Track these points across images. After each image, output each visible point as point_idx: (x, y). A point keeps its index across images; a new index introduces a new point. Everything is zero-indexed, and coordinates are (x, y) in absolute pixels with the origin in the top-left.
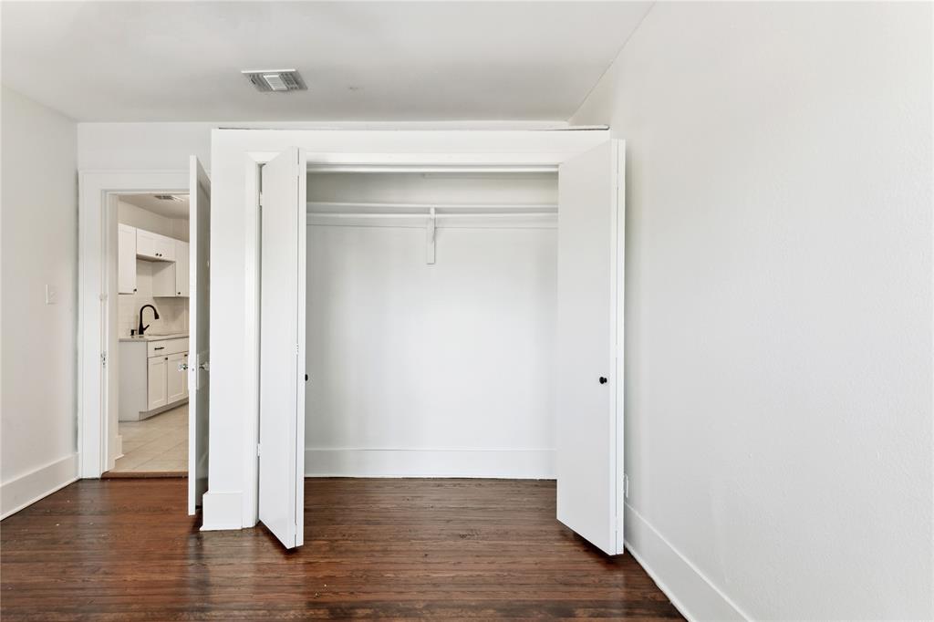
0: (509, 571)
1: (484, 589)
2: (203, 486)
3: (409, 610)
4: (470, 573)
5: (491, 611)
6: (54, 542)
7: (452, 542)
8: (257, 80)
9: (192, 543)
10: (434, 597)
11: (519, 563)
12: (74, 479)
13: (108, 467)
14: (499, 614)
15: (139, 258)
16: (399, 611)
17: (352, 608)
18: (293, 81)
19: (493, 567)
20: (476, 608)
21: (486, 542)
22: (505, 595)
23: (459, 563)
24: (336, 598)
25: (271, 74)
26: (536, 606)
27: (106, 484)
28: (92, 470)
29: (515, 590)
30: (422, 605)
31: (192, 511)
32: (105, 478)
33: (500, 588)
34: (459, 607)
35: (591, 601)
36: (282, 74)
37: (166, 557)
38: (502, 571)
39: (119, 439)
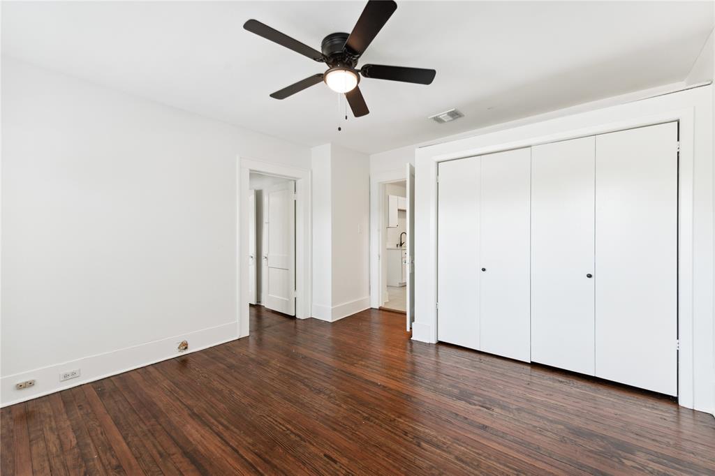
0: (589, 411)
1: (563, 414)
2: (412, 320)
3: (505, 406)
4: (556, 403)
5: (562, 427)
6: (358, 330)
7: (551, 383)
8: (438, 120)
9: (409, 344)
10: (524, 406)
11: (602, 409)
12: (369, 308)
13: (381, 304)
14: (566, 430)
15: (399, 210)
16: (499, 405)
17: (473, 395)
18: (455, 115)
19: (576, 404)
20: (551, 421)
21: (578, 390)
22: (578, 422)
23: (551, 395)
24: (466, 387)
25: (443, 115)
26: (601, 437)
27: (381, 312)
28: (376, 305)
29: (588, 422)
30: (514, 407)
31: (408, 330)
32: (380, 309)
33: (575, 417)
34: (539, 416)
35: (656, 452)
36: (448, 113)
37: (394, 346)
38: (583, 409)
39: (387, 293)
